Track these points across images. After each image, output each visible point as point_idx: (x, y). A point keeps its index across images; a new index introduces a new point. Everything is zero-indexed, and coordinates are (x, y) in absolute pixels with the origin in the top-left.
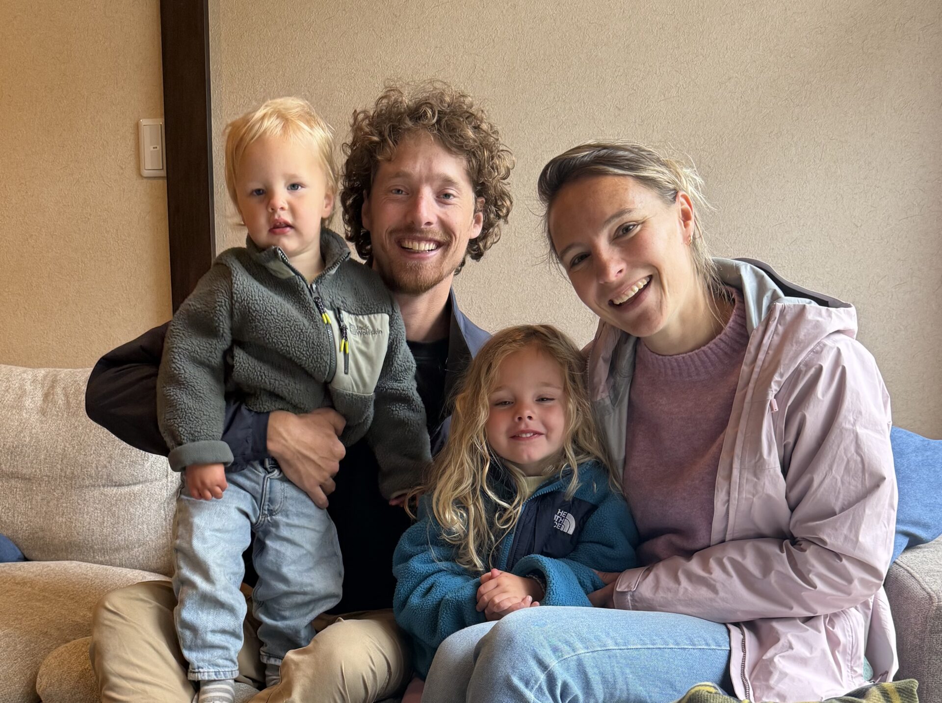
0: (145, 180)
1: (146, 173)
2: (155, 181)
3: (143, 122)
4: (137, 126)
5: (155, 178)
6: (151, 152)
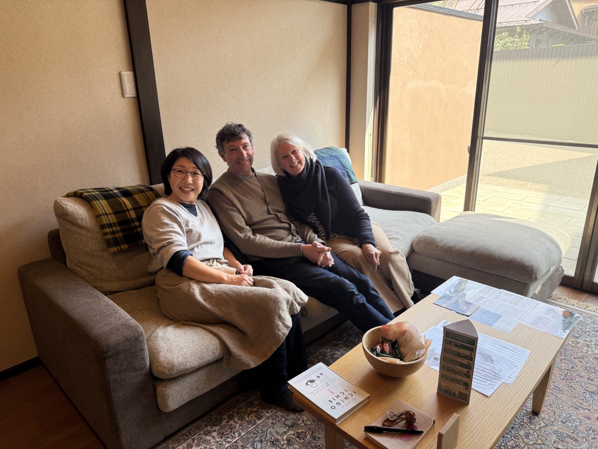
0: (126, 99)
1: (127, 96)
2: (131, 99)
3: (123, 73)
4: (120, 74)
6: (129, 86)
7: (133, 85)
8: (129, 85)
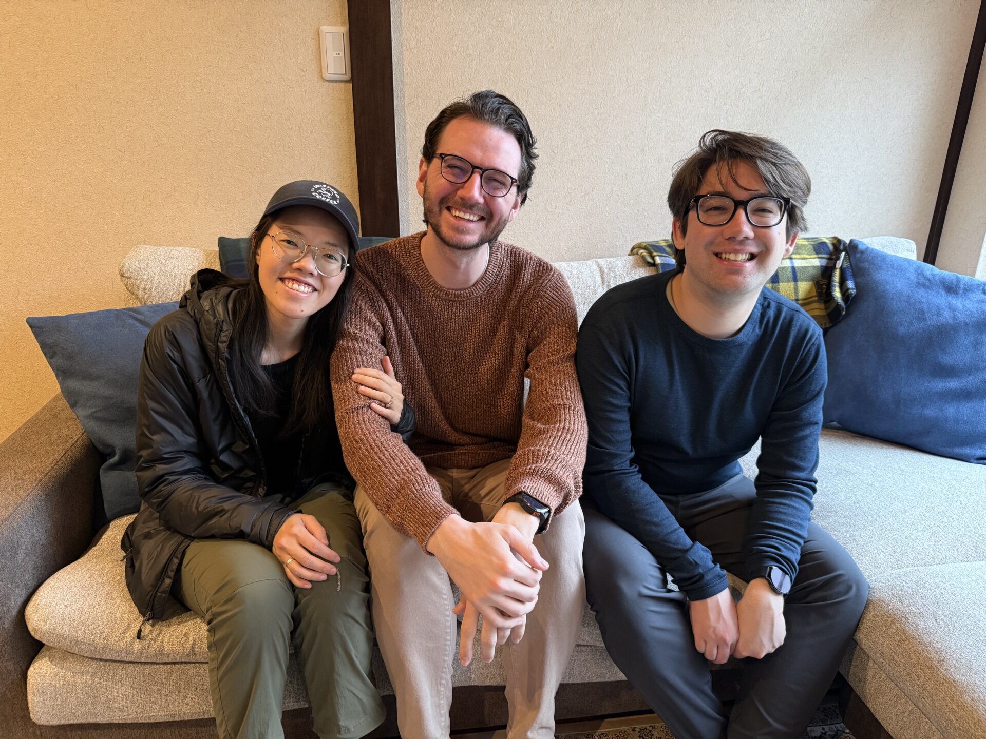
0: (327, 83)
1: (328, 77)
2: (337, 84)
3: (325, 29)
4: (318, 32)
5: (336, 81)
6: (334, 58)
7: (342, 54)
8: (335, 54)
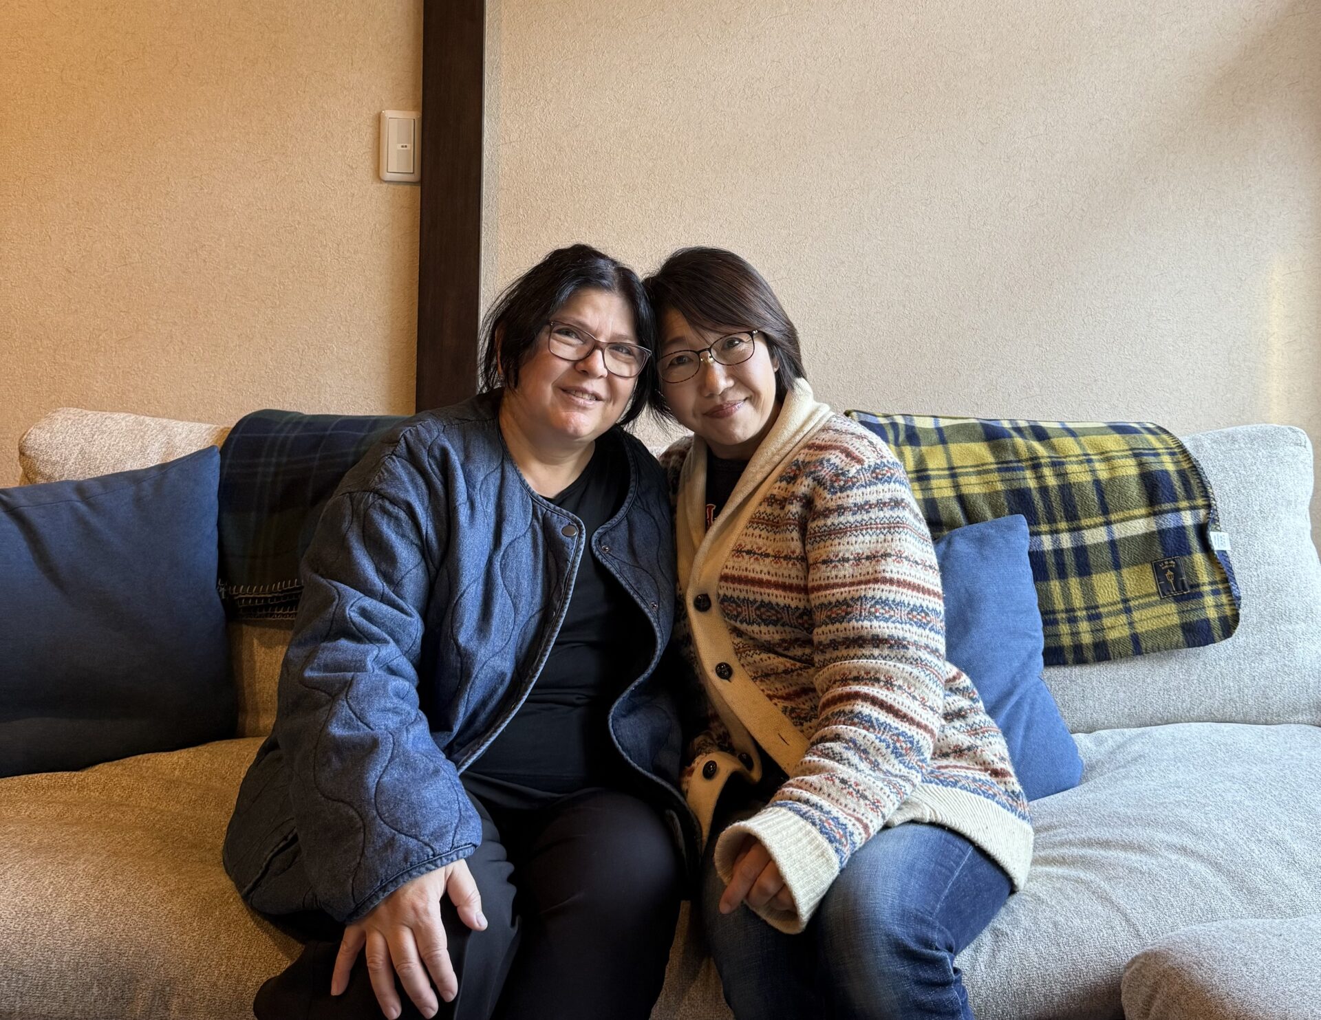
0: (385, 185)
1: (388, 176)
2: (400, 187)
3: (389, 114)
4: (379, 119)
5: (399, 183)
6: (398, 151)
7: (410, 147)
8: (400, 146)
